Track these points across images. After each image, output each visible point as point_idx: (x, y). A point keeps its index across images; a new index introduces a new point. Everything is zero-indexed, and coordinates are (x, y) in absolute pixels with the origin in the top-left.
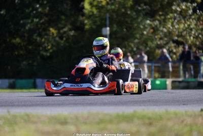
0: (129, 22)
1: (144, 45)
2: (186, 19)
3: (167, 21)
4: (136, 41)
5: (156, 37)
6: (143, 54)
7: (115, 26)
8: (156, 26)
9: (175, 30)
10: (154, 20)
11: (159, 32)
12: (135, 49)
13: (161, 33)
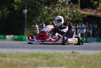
0: (37, 7)
1: (44, 19)
2: (65, 7)
3: (55, 7)
4: (40, 17)
5: (50, 15)
6: (43, 24)
7: (30, 9)
8: (50, 10)
9: (59, 12)
10: (49, 7)
11: (51, 13)
12: (39, 21)
13: (52, 13)
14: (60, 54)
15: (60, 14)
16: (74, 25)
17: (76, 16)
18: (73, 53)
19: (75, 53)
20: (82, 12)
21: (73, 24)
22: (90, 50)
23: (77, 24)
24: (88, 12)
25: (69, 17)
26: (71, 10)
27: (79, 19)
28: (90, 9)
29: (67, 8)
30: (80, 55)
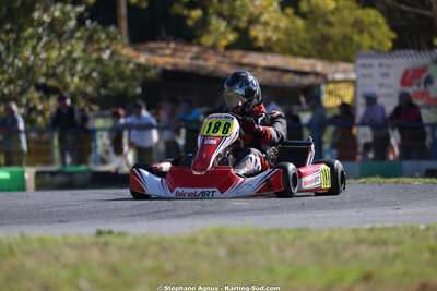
2: (63, 39)
3: (22, 43)
9: (39, 63)
11: (6, 67)
14: (42, 241)
15: (44, 69)
16: (108, 112)
17: (111, 73)
18: (99, 233)
19: (110, 232)
20: (137, 57)
21: (102, 109)
22: (178, 216)
23: (121, 112)
24: (166, 57)
25: (83, 83)
26: (90, 49)
27: (126, 88)
28: (172, 45)
29: (74, 42)
30: (129, 240)
